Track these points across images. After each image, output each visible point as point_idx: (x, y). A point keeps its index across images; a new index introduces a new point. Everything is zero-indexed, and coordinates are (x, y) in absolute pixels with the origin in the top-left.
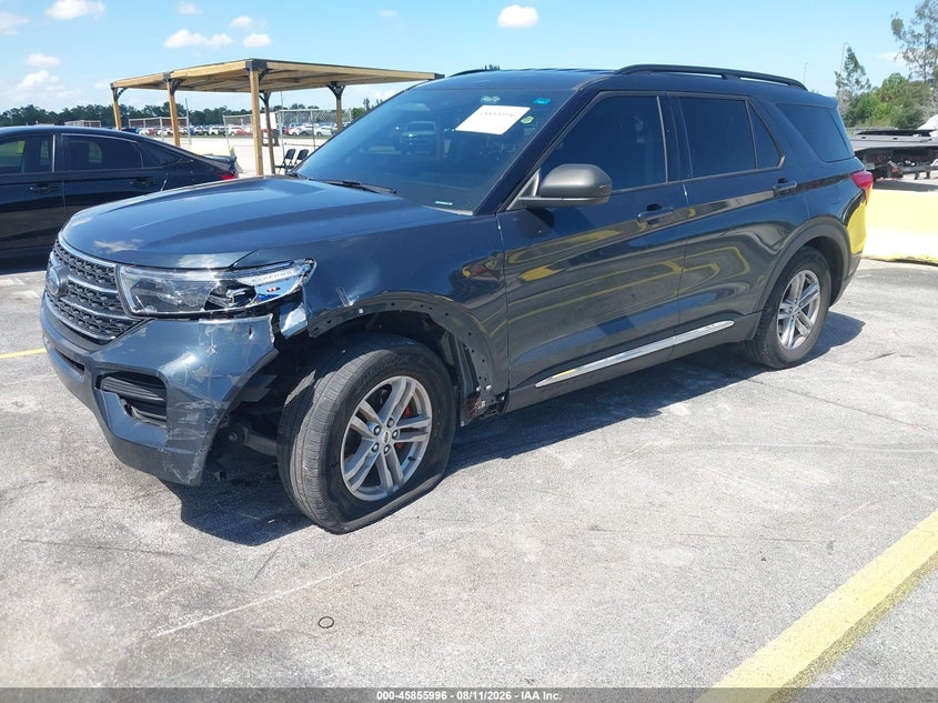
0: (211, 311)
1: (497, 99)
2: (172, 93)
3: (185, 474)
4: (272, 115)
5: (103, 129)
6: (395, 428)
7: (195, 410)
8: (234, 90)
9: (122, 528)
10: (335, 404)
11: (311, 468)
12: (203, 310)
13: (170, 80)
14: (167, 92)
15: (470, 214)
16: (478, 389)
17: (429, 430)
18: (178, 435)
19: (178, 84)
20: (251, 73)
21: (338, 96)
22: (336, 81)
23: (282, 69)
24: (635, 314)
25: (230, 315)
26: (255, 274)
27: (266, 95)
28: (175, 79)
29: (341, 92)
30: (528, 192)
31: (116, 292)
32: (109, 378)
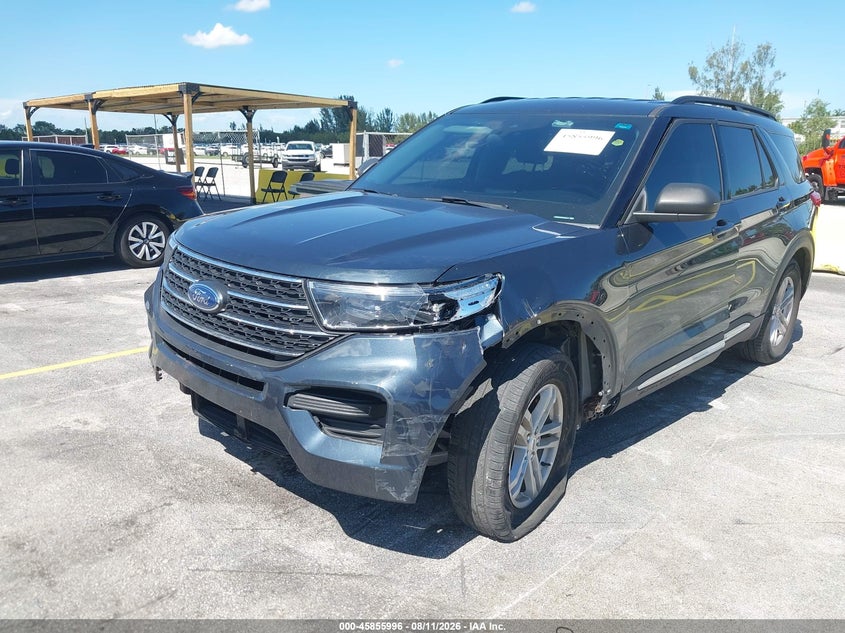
0: (420, 326)
1: (571, 124)
2: (94, 113)
3: (400, 492)
4: (179, 135)
5: (75, 146)
6: (539, 435)
7: (416, 425)
8: (143, 111)
9: (288, 550)
10: (515, 415)
11: (495, 480)
12: (412, 324)
13: (92, 100)
14: (88, 113)
15: (597, 227)
16: (600, 394)
17: (559, 436)
18: (396, 452)
19: (99, 105)
20: (185, 95)
21: (249, 119)
22: (248, 105)
23: (213, 92)
24: (707, 319)
25: (435, 329)
26: (457, 288)
27: (173, 116)
28: (98, 99)
29: (252, 116)
30: (639, 208)
31: (306, 307)
32: (298, 395)
